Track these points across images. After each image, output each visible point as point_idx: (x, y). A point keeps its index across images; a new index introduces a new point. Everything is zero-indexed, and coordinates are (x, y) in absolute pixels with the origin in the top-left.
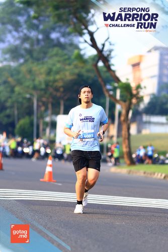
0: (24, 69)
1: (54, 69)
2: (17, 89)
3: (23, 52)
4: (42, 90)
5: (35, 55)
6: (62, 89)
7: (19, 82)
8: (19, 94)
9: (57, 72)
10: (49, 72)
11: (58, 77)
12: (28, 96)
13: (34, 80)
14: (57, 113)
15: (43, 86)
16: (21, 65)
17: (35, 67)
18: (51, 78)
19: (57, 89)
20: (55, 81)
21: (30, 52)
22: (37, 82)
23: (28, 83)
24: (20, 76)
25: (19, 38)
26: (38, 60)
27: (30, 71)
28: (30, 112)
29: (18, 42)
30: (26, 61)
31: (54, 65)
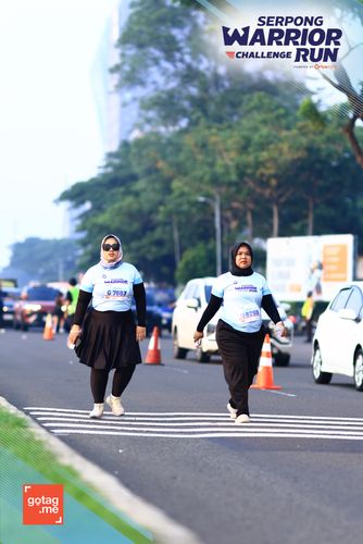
0: (189, 140)
1: (256, 138)
2: (176, 184)
3: (186, 104)
4: (230, 184)
5: (212, 108)
6: (274, 182)
7: (181, 170)
8: (182, 194)
9: (263, 146)
10: (244, 148)
11: (264, 155)
12: (201, 199)
13: (212, 165)
14: (267, 235)
15: (234, 177)
16: (184, 132)
17: (215, 137)
18: (251, 159)
19: (263, 183)
20: (259, 164)
21: (200, 104)
22: (219, 169)
23: (200, 172)
24: (182, 157)
25: (176, 75)
26: (220, 120)
27: (203, 145)
28: (206, 234)
29: (173, 84)
30: (194, 123)
31: (256, 129)
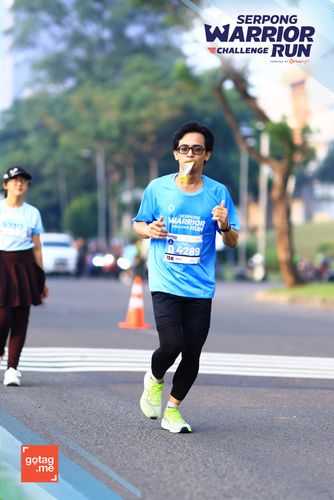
0: (76, 99)
1: (137, 97)
2: (65, 140)
3: (72, 66)
4: (112, 140)
5: (97, 70)
6: (153, 138)
7: (68, 126)
8: (69, 149)
9: (143, 104)
10: (126, 105)
11: (144, 113)
12: (85, 152)
13: (96, 121)
15: (115, 132)
16: (71, 91)
17: (99, 95)
18: (131, 116)
19: (142, 138)
20: (139, 122)
21: (86, 65)
22: (102, 125)
23: (85, 127)
24: (69, 114)
25: (65, 38)
26: (103, 80)
27: (88, 104)
28: (90, 185)
29: (61, 47)
30: (80, 83)
31: (135, 89)
